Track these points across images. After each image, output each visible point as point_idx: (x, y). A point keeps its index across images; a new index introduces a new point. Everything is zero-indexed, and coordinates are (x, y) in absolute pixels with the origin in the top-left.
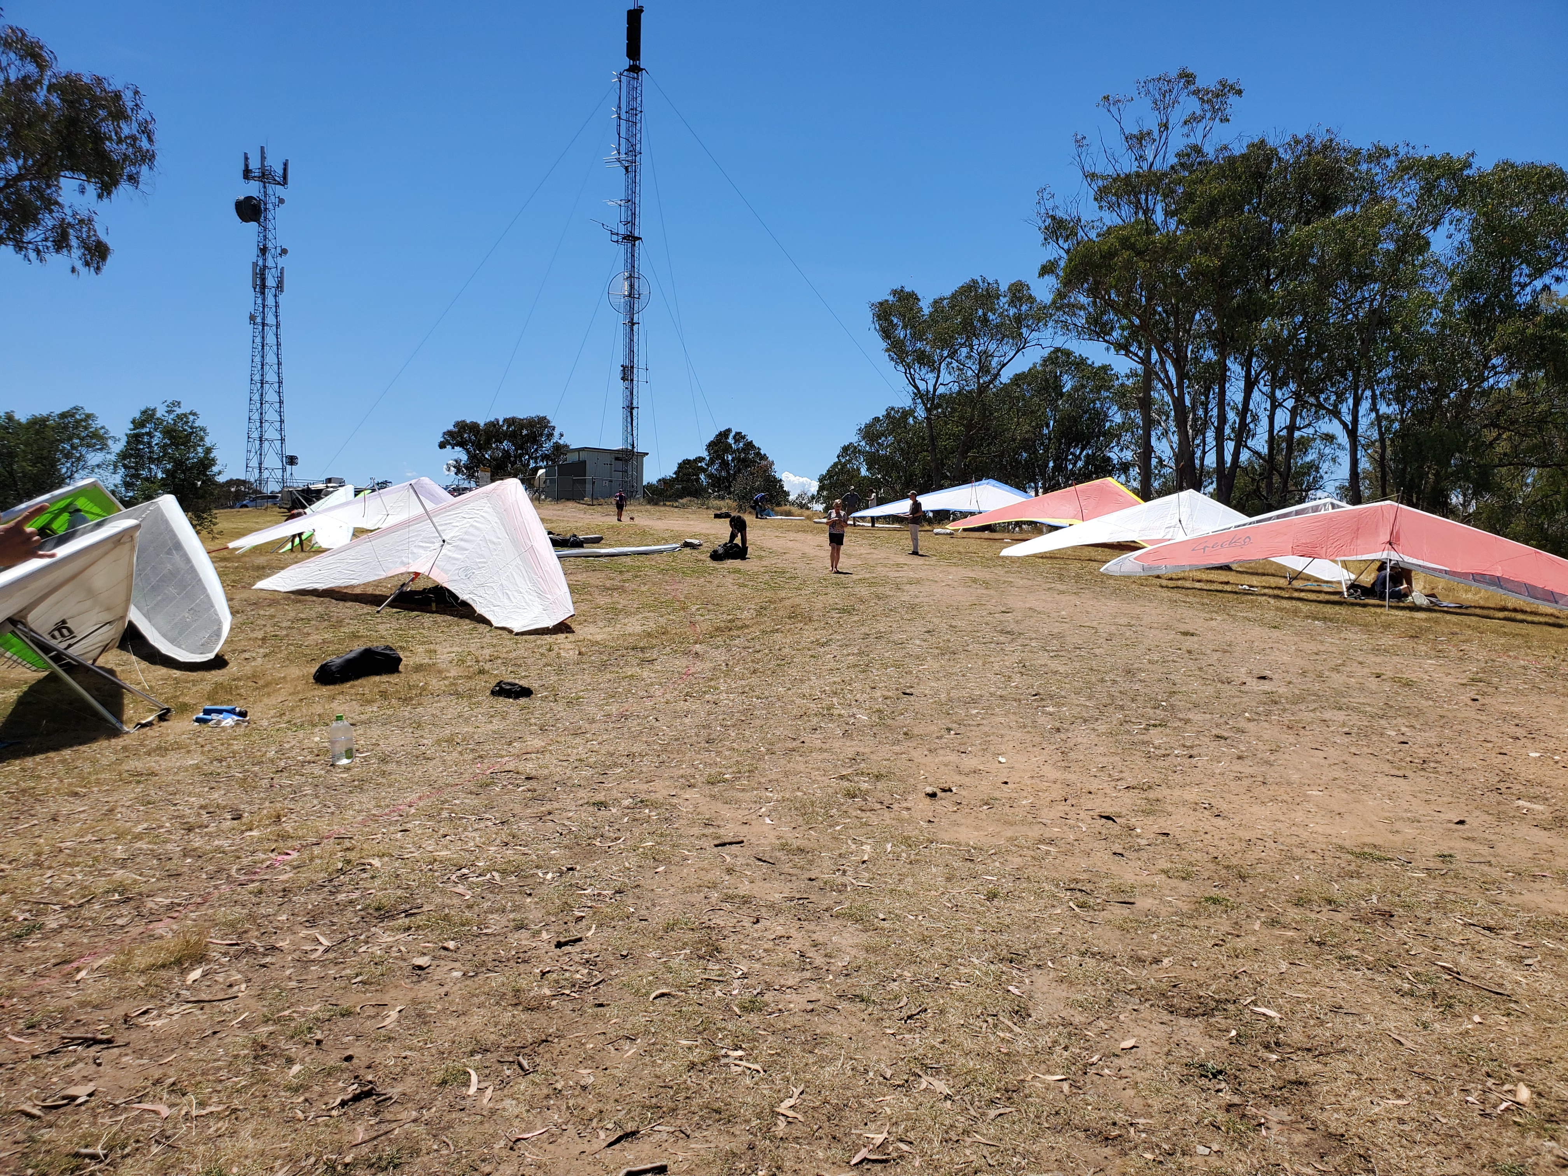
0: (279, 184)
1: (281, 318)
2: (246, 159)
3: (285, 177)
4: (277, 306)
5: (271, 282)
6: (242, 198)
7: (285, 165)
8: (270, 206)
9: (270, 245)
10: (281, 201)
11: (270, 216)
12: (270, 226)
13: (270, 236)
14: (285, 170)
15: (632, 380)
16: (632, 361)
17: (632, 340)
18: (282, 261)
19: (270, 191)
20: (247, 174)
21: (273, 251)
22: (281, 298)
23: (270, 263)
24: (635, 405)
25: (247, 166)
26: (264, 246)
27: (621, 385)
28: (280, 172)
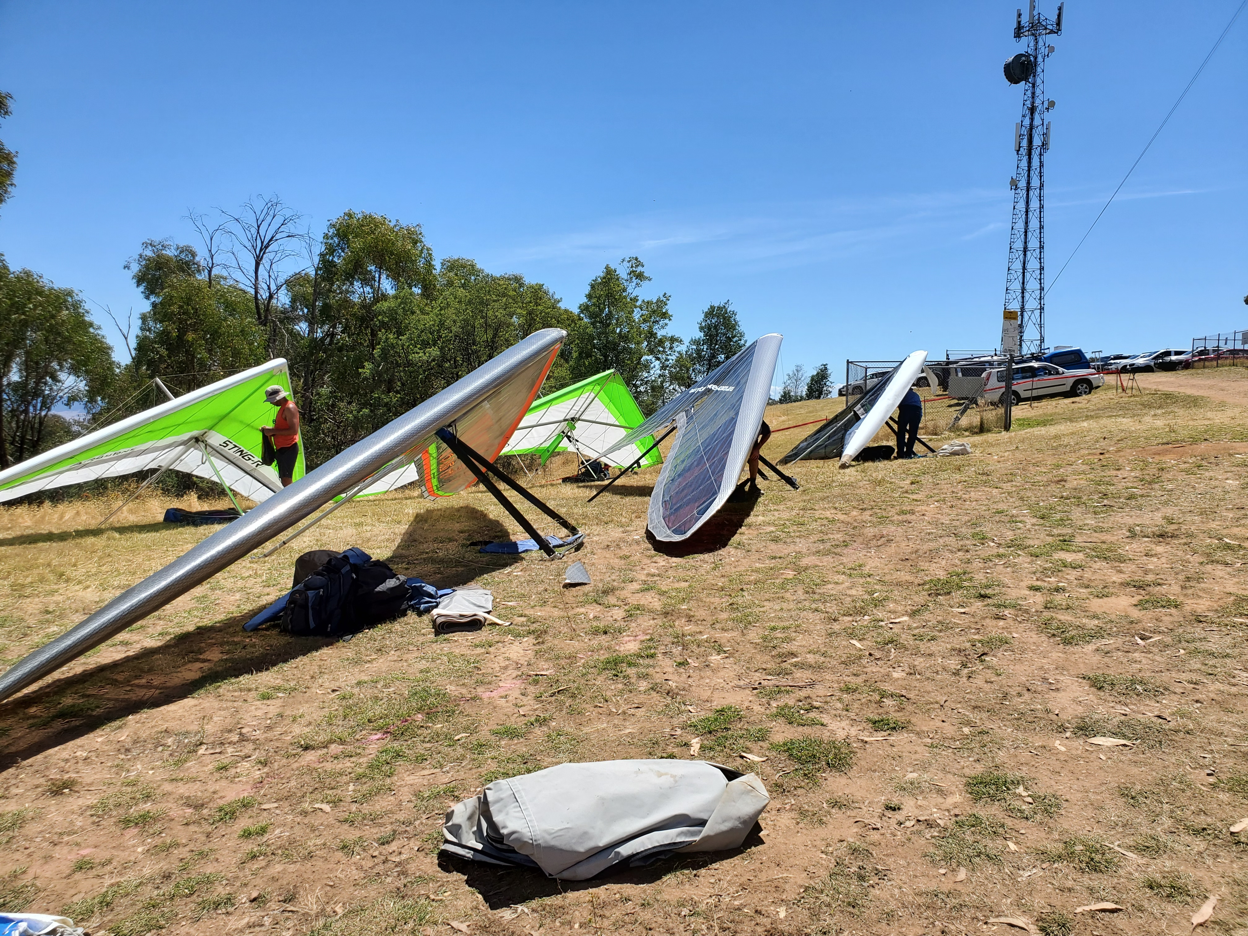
0: (1052, 32)
1: (1045, 178)
2: (1020, 15)
3: (1059, 24)
4: (1041, 165)
5: (1037, 141)
6: (1011, 59)
7: (1060, 9)
8: (1040, 59)
9: (1038, 102)
10: (1052, 49)
11: (1039, 70)
12: (1039, 81)
13: (1038, 92)
14: (1059, 16)
18: (1047, 116)
19: (1041, 43)
20: (1018, 32)
21: (1040, 107)
22: (1046, 157)
23: (1037, 121)
25: (1019, 23)
26: (1033, 103)
28: (1054, 18)
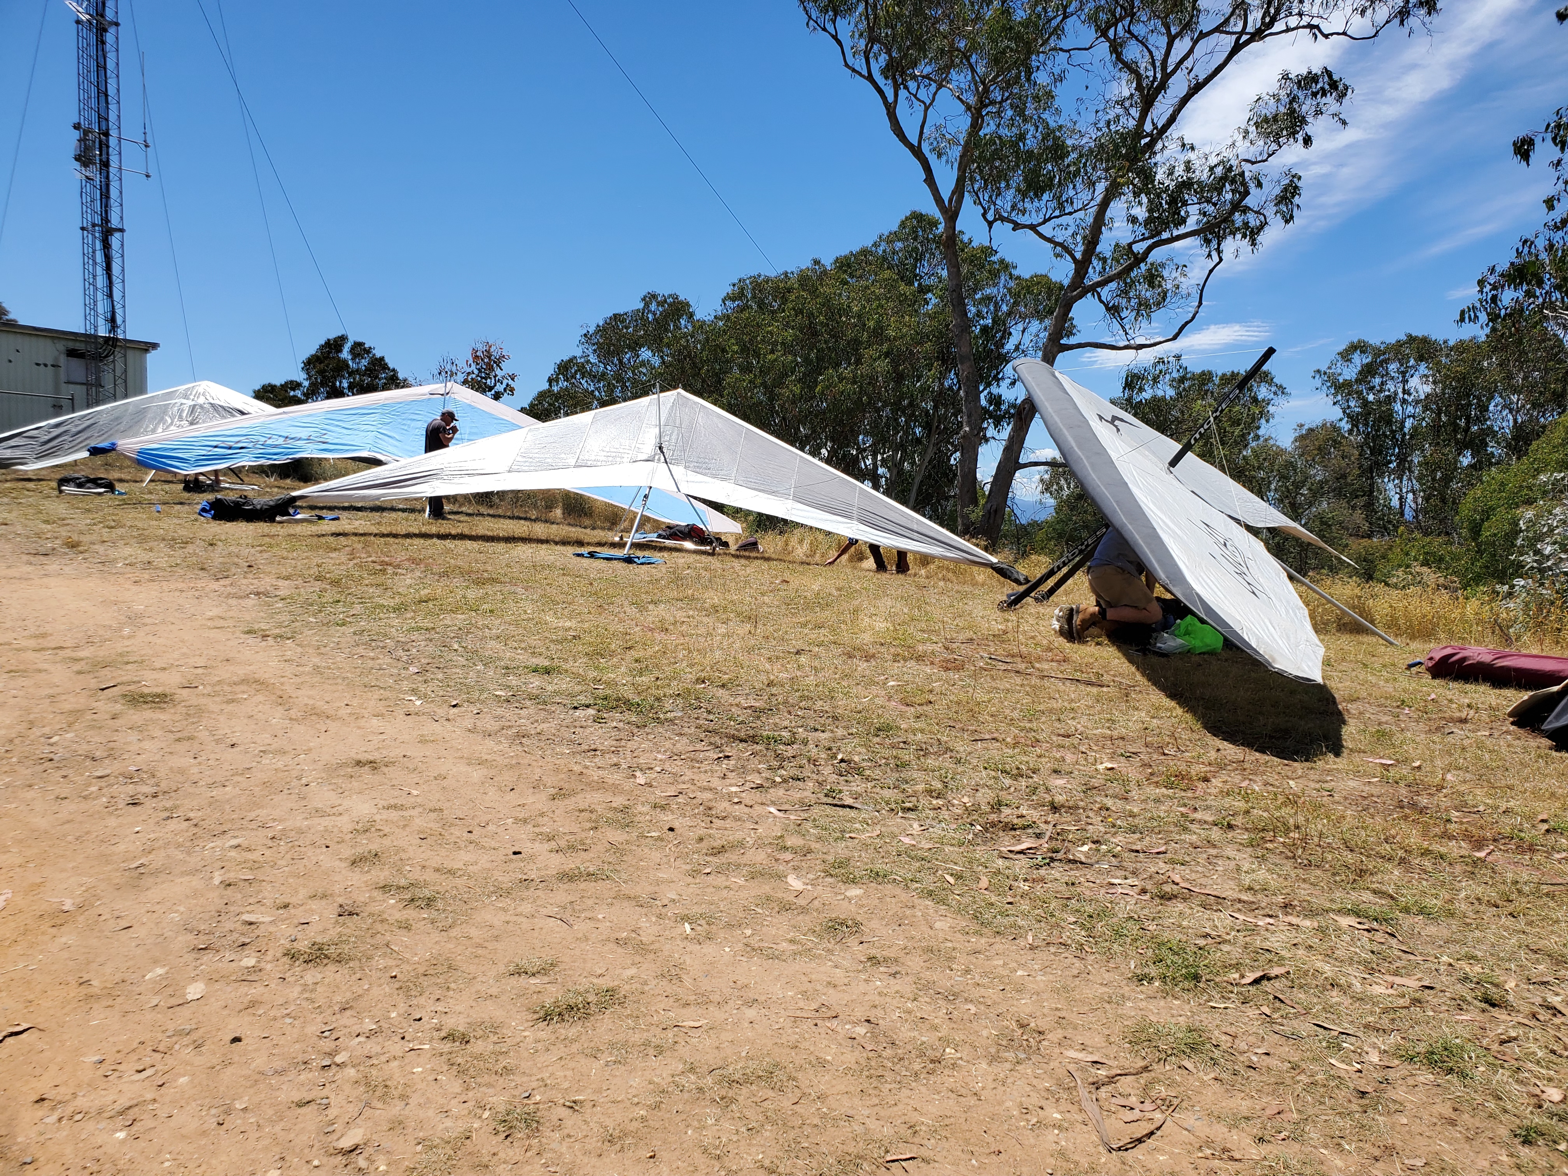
15: (106, 164)
16: (103, 118)
17: (101, 67)
24: (115, 222)
27: (74, 173)
